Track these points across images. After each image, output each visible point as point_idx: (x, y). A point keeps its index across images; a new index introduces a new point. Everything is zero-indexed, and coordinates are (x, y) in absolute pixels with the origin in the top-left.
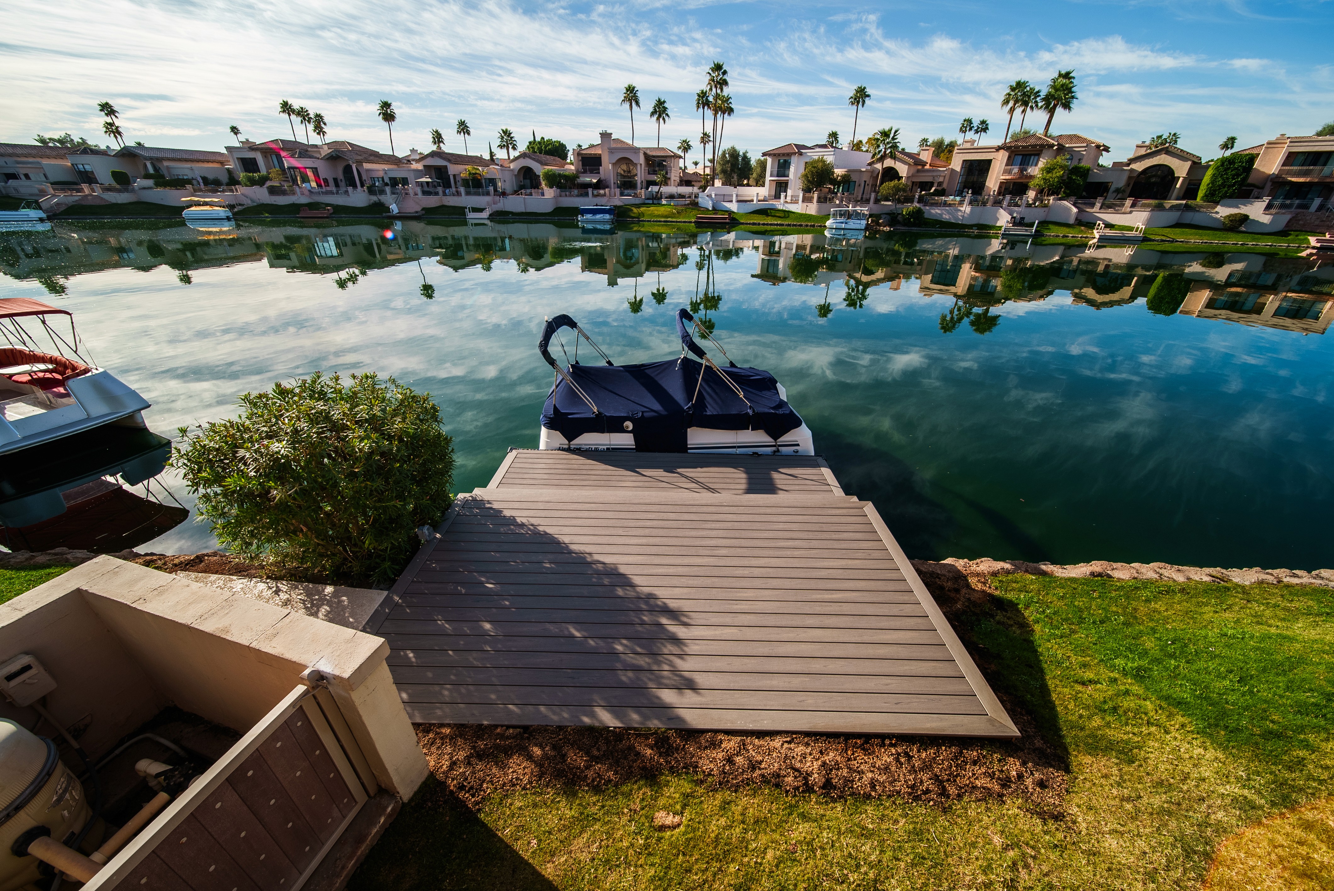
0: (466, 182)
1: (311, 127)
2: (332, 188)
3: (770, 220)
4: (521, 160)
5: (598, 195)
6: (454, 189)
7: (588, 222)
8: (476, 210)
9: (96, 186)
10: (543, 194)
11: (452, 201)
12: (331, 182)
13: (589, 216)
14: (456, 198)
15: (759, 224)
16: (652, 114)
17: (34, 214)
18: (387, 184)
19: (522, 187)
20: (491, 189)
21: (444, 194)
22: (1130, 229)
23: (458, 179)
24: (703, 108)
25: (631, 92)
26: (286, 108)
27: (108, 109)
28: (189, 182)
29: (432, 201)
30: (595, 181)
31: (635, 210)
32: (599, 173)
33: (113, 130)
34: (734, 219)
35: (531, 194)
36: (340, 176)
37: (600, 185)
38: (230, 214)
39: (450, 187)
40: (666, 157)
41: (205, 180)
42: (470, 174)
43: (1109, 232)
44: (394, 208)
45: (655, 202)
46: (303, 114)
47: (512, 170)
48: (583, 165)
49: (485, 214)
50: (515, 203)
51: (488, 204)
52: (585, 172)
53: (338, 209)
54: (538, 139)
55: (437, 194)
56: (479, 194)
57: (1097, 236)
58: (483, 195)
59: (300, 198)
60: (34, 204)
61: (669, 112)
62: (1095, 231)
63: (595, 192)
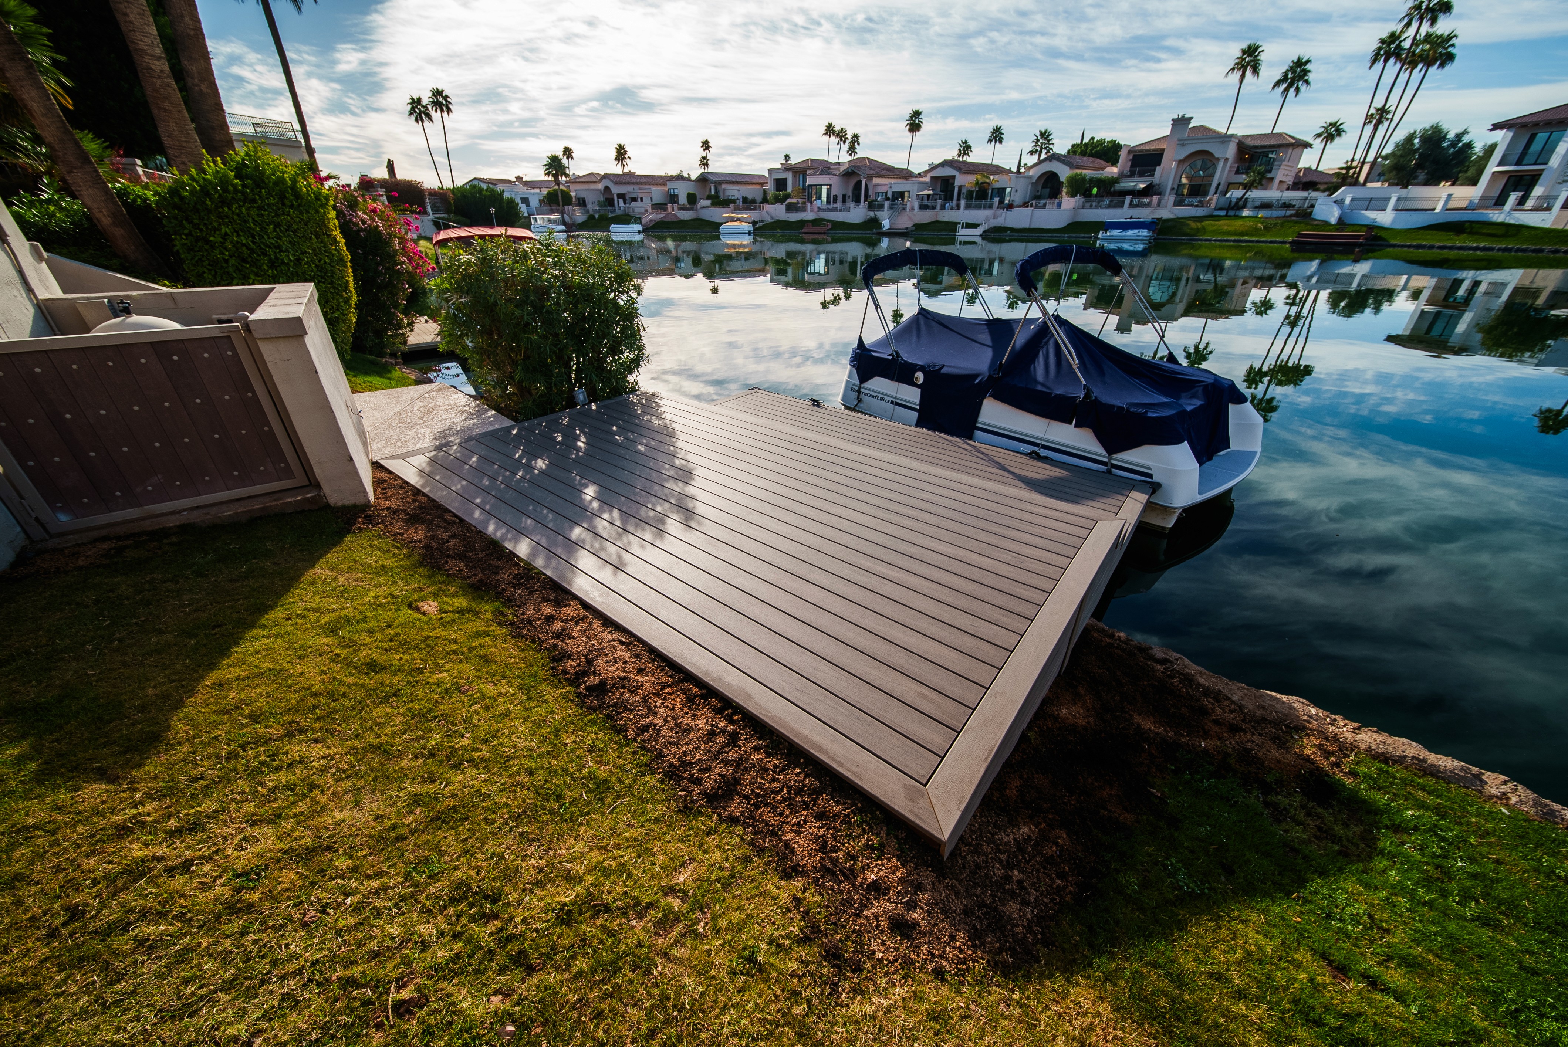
0: (970, 195)
1: (845, 147)
2: (839, 205)
3: (1460, 241)
4: (1047, 163)
5: (1140, 205)
6: (955, 202)
7: (1112, 240)
8: (970, 226)
9: (676, 206)
10: (1059, 205)
11: (948, 216)
12: (840, 199)
13: (1116, 233)
14: (953, 213)
15: (1432, 247)
16: (1278, 83)
17: (638, 227)
18: (888, 199)
19: (1038, 197)
20: (997, 200)
21: (943, 208)
23: (964, 191)
24: (1386, 61)
25: (1249, 56)
26: (830, 130)
27: (706, 145)
28: (734, 201)
29: (927, 217)
30: (1142, 186)
31: (1193, 225)
32: (1153, 175)
33: (704, 162)
34: (1377, 238)
35: (1044, 206)
36: (850, 193)
37: (1149, 191)
38: (752, 229)
39: (952, 199)
40: (1279, 146)
41: (745, 200)
42: (977, 183)
44: (886, 224)
45: (1231, 213)
46: (841, 135)
47: (1030, 177)
48: (1132, 166)
49: (979, 231)
50: (1019, 218)
51: (987, 219)
52: (1132, 175)
53: (838, 225)
54: (1086, 140)
55: (934, 208)
56: (978, 207)
58: (985, 208)
59: (808, 215)
60: (638, 221)
61: (1311, 77)
63: (1136, 201)
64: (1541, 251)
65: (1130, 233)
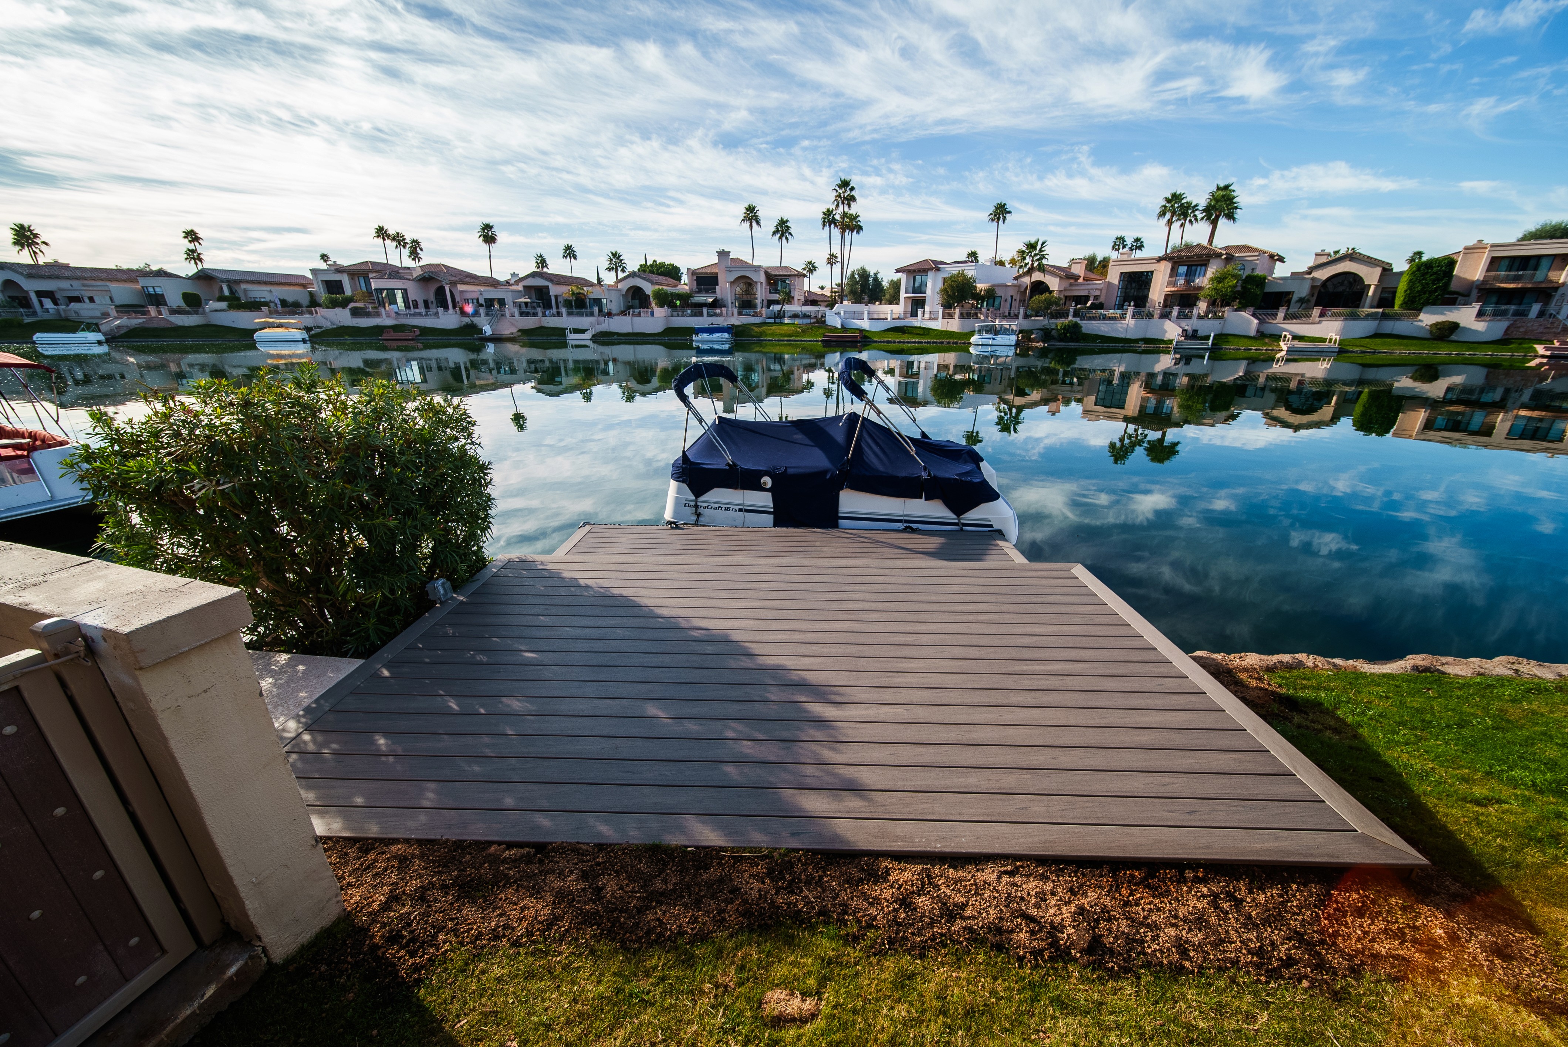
0: (568, 304)
1: (406, 252)
2: (422, 310)
3: (906, 338)
4: (630, 279)
5: (715, 314)
6: (554, 310)
7: (703, 341)
8: (577, 331)
9: (163, 309)
10: (652, 314)
11: (552, 322)
12: (421, 304)
13: (705, 336)
14: (556, 319)
15: (894, 342)
16: (774, 233)
17: (93, 336)
18: (481, 305)
19: (629, 307)
20: (596, 309)
21: (544, 315)
22: (1323, 340)
23: (560, 299)
24: (830, 226)
25: (751, 212)
26: (381, 232)
27: (192, 236)
28: (266, 304)
29: (530, 323)
30: (711, 300)
31: (756, 329)
32: (715, 292)
33: (193, 256)
34: (866, 337)
35: (639, 314)
36: (432, 298)
37: (716, 304)
38: (306, 337)
39: (550, 307)
40: (790, 275)
41: (284, 303)
42: (573, 294)
43: (1298, 344)
44: (488, 330)
45: (778, 321)
46: (399, 239)
47: (620, 290)
48: (698, 285)
49: (588, 335)
50: (622, 324)
51: (592, 325)
52: (700, 291)
53: (426, 331)
54: (650, 262)
55: (535, 315)
56: (581, 315)
57: (1285, 348)
58: (587, 315)
59: (384, 320)
60: (93, 327)
61: (792, 231)
62: (1282, 343)
63: (711, 311)
64: (942, 343)
65: (716, 336)
